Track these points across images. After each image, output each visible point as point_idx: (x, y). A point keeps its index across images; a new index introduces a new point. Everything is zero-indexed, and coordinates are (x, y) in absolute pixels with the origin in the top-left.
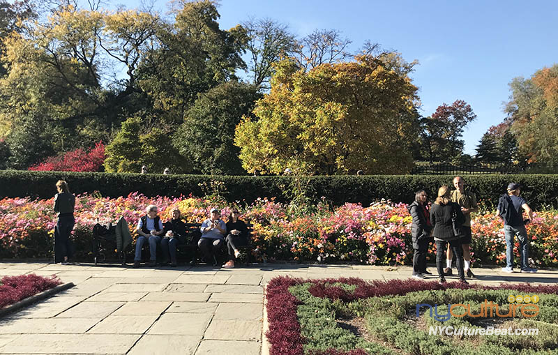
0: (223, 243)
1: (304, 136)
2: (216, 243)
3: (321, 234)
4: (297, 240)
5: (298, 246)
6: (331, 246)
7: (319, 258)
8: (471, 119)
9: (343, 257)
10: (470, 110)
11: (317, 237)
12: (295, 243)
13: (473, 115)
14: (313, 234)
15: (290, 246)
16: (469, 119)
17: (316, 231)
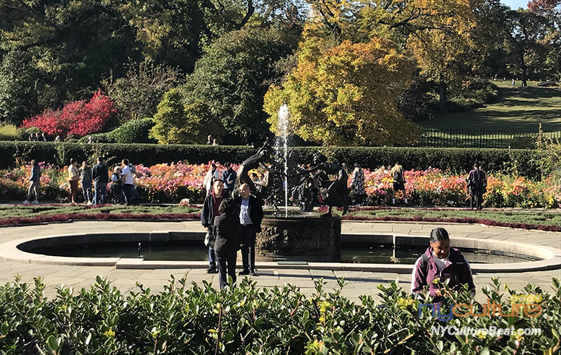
1: (328, 110)
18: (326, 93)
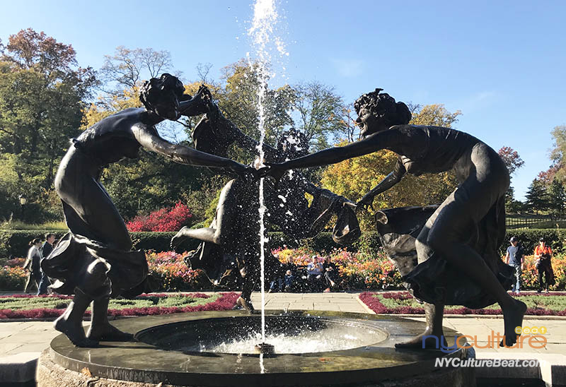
0: (323, 276)
2: (318, 277)
3: (383, 272)
4: (368, 275)
5: (369, 279)
6: (390, 279)
7: (383, 287)
8: (519, 165)
9: (398, 285)
10: (517, 156)
11: (381, 273)
12: (367, 278)
13: (521, 161)
14: (378, 272)
15: (364, 280)
16: (516, 165)
17: (380, 269)
18: (360, 185)
